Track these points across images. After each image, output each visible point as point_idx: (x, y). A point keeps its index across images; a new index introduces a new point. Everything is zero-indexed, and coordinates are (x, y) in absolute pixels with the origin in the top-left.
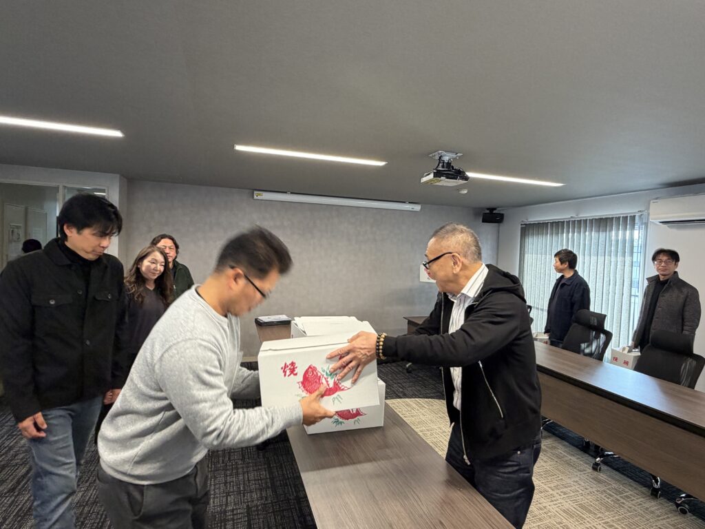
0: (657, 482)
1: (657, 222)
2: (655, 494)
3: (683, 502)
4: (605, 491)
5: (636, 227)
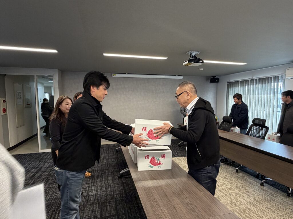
0: (289, 190)
1: (289, 78)
2: (289, 195)
4: (266, 194)
5: (280, 81)
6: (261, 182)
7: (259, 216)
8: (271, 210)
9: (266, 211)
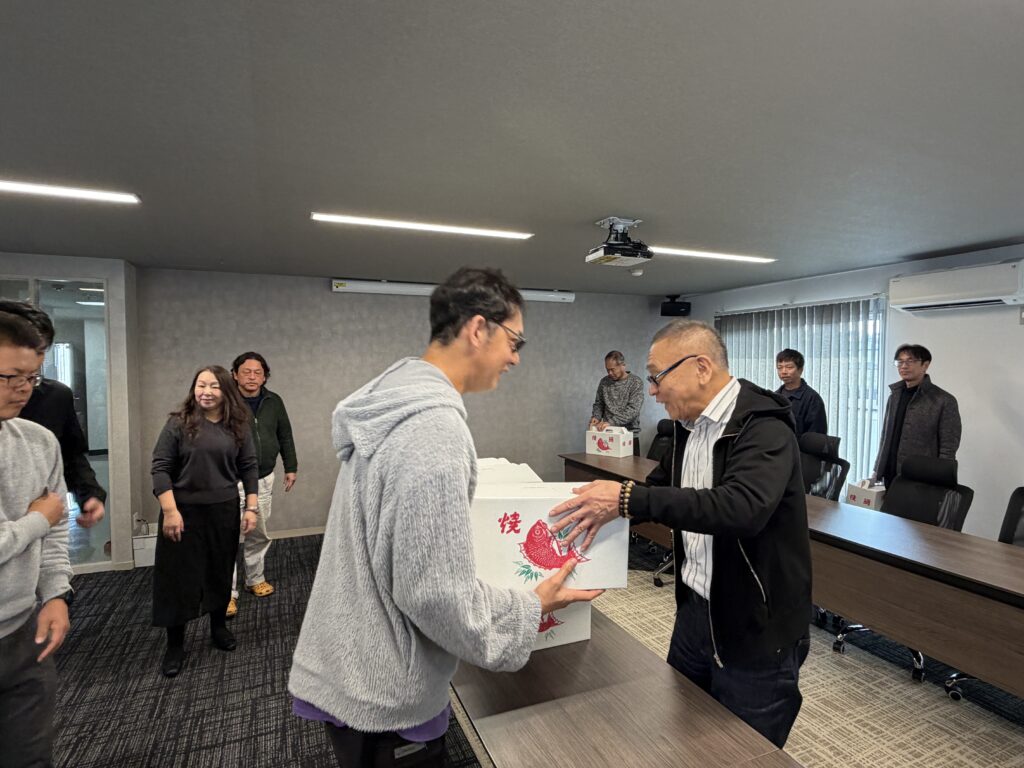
0: (919, 660)
1: (898, 308)
2: (917, 676)
3: (955, 684)
4: (853, 679)
5: (871, 316)
6: (834, 639)
7: (838, 754)
8: (873, 729)
9: (859, 733)
